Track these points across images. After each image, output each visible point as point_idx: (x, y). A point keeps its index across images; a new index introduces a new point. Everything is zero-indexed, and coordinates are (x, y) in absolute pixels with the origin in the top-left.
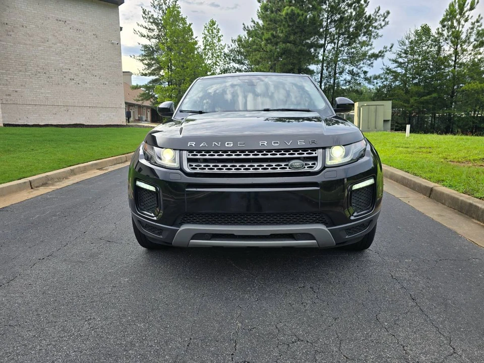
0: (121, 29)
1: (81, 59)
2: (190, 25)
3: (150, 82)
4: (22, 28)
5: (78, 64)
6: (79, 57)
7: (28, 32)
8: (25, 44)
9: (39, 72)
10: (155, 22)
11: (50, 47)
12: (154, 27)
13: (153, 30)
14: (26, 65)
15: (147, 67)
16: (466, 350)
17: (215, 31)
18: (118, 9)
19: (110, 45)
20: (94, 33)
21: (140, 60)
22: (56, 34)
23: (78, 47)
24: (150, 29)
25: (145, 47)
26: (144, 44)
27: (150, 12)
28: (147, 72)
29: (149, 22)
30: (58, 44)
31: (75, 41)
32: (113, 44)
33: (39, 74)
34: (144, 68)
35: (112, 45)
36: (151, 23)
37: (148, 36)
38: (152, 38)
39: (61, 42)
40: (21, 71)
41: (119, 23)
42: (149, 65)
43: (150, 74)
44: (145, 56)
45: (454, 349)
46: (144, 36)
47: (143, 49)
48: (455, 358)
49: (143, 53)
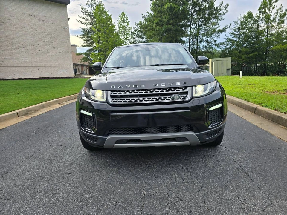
0: (69, 19)
1: (46, 38)
2: (111, 16)
3: (88, 51)
4: (9, 21)
5: (43, 41)
6: (44, 37)
7: (12, 23)
8: (11, 30)
9: (20, 47)
10: (89, 14)
11: (26, 32)
12: (89, 17)
13: (88, 19)
14: (12, 43)
16: (278, 202)
17: (125, 19)
18: (66, 7)
19: (62, 29)
20: (52, 22)
21: (81, 37)
22: (29, 23)
23: (43, 31)
24: (86, 19)
25: (84, 29)
26: (83, 28)
27: (86, 8)
28: (85, 45)
29: (85, 14)
30: (31, 30)
31: (41, 27)
32: (64, 28)
33: (20, 48)
34: (84, 42)
36: (87, 15)
37: (85, 23)
38: (88, 24)
39: (33, 28)
40: (9, 46)
41: (67, 16)
42: (87, 41)
43: (88, 46)
44: (84, 35)
45: (271, 201)
46: (83, 23)
47: (83, 31)
48: (272, 207)
49: (83, 33)
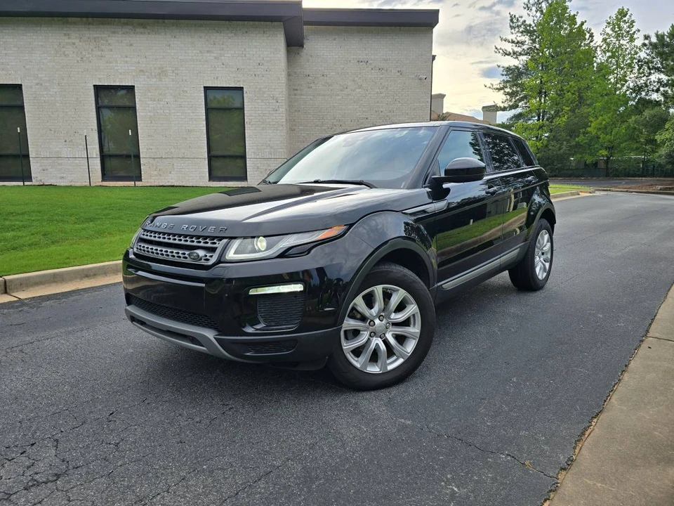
0: (434, 57)
1: (381, 104)
2: (582, 24)
3: (511, 119)
4: (322, 77)
5: (376, 111)
6: (378, 102)
7: (328, 81)
8: (324, 95)
9: (335, 126)
10: (528, 31)
11: (349, 95)
12: (526, 38)
13: (523, 43)
14: (323, 118)
15: (508, 97)
17: (625, 26)
18: (432, 33)
19: (417, 81)
20: (399, 69)
21: (497, 89)
22: (356, 79)
23: (378, 90)
24: (518, 42)
25: (508, 69)
26: (506, 65)
27: (522, 17)
28: (506, 105)
29: (518, 32)
30: (358, 90)
31: (376, 83)
32: (420, 79)
33: (335, 128)
34: (505, 98)
35: (419, 81)
36: (522, 32)
37: (514, 53)
38: (521, 54)
39: (360, 87)
40: (317, 126)
41: (431, 50)
42: (512, 94)
43: (512, 107)
44: (508, 81)
46: (509, 54)
47: (505, 73)
49: (505, 78)
